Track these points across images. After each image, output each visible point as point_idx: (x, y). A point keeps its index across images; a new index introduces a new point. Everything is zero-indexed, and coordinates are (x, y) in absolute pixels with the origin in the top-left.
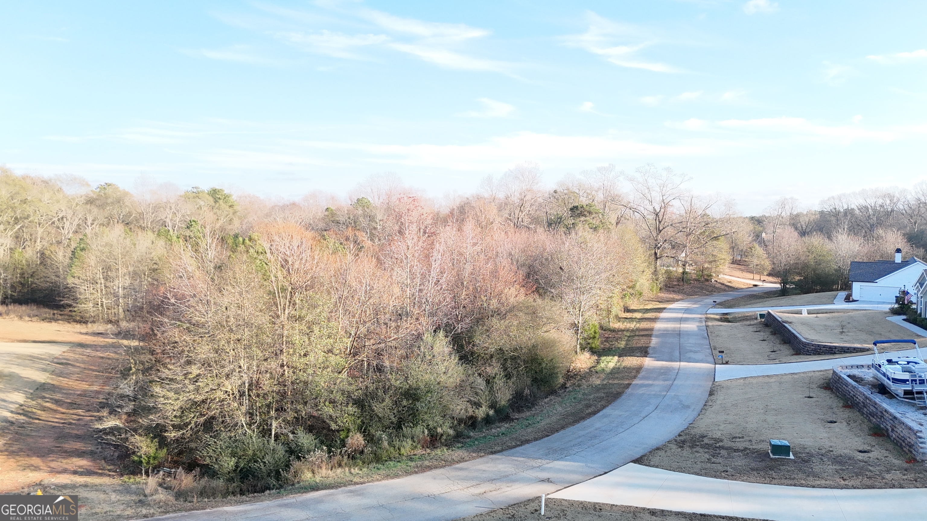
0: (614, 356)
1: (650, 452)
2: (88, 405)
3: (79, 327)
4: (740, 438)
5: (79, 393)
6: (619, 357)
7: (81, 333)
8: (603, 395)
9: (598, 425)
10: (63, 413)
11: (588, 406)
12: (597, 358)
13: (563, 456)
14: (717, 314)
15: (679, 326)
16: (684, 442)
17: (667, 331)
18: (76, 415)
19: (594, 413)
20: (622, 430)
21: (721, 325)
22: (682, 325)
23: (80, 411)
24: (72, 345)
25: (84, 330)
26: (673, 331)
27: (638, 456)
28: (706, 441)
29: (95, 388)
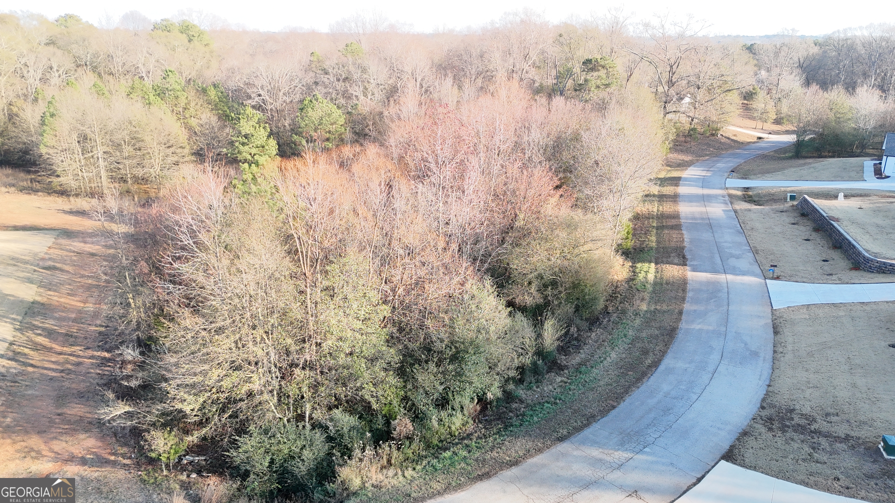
0: (650, 262)
1: (738, 439)
2: (86, 338)
3: (60, 202)
4: (833, 415)
5: (73, 316)
6: (656, 264)
7: (65, 212)
8: (657, 332)
9: (666, 387)
10: (60, 354)
11: (645, 352)
12: (631, 264)
13: (641, 447)
14: (737, 189)
15: (703, 209)
16: (770, 419)
17: (694, 218)
18: (74, 355)
19: (656, 364)
20: (695, 397)
21: (750, 210)
22: (709, 209)
23: (78, 348)
24: (57, 233)
25: (67, 208)
26: (702, 219)
27: (726, 446)
28: (797, 420)
29: (90, 307)
